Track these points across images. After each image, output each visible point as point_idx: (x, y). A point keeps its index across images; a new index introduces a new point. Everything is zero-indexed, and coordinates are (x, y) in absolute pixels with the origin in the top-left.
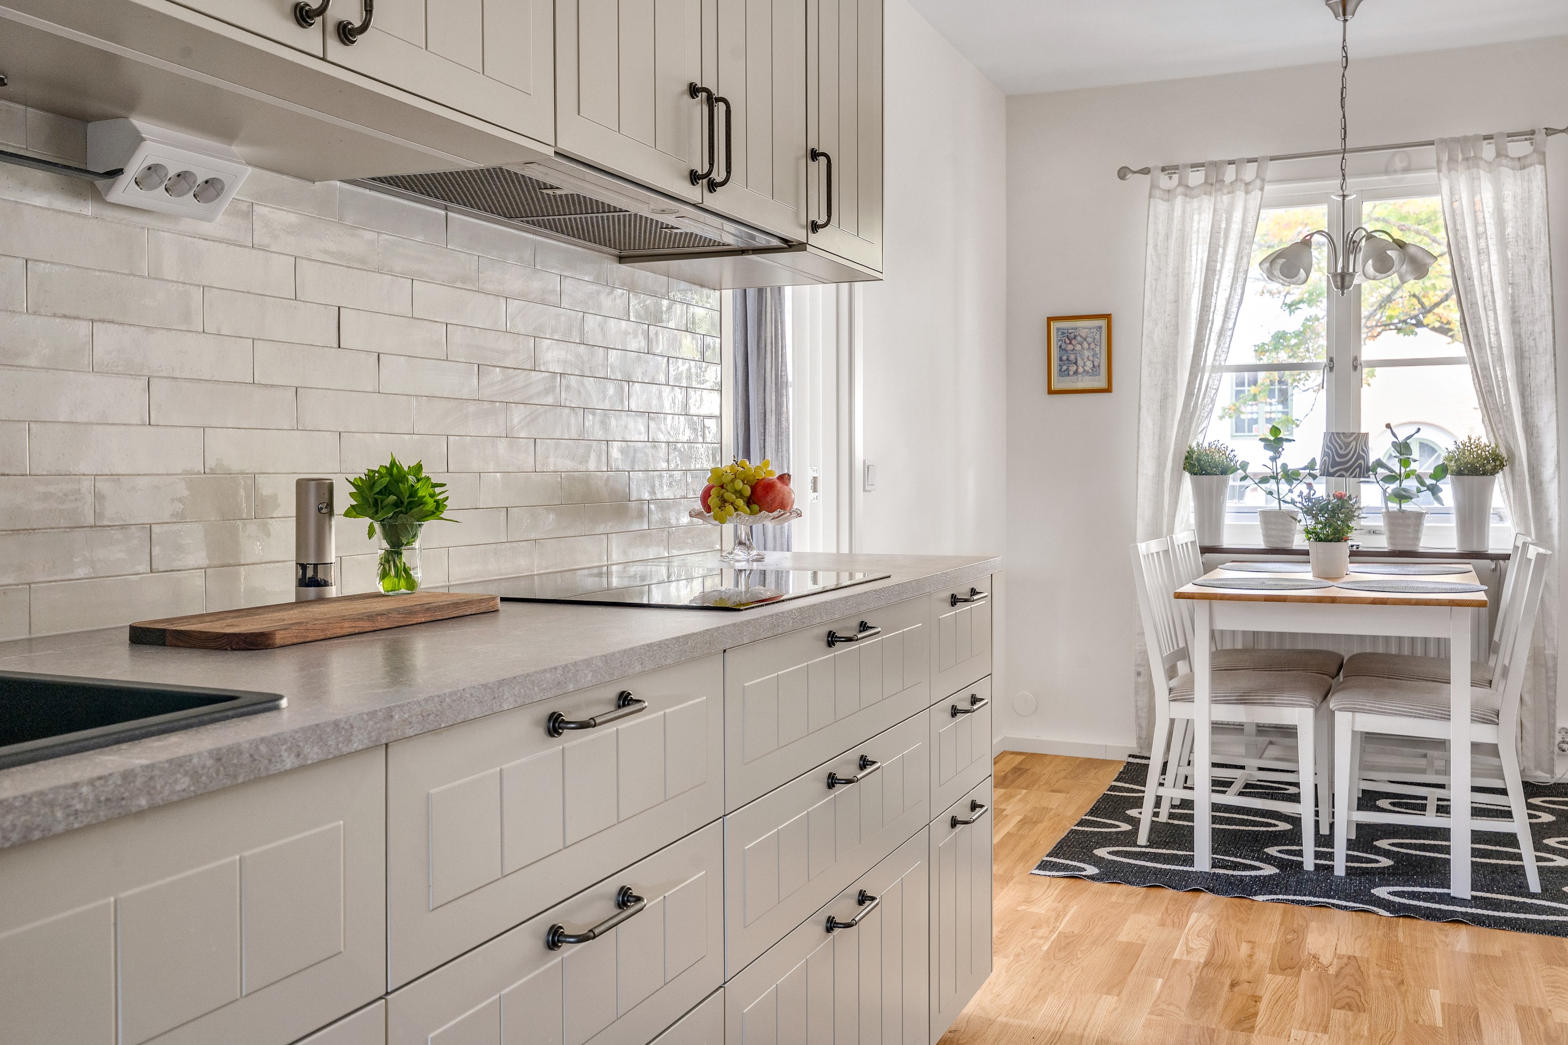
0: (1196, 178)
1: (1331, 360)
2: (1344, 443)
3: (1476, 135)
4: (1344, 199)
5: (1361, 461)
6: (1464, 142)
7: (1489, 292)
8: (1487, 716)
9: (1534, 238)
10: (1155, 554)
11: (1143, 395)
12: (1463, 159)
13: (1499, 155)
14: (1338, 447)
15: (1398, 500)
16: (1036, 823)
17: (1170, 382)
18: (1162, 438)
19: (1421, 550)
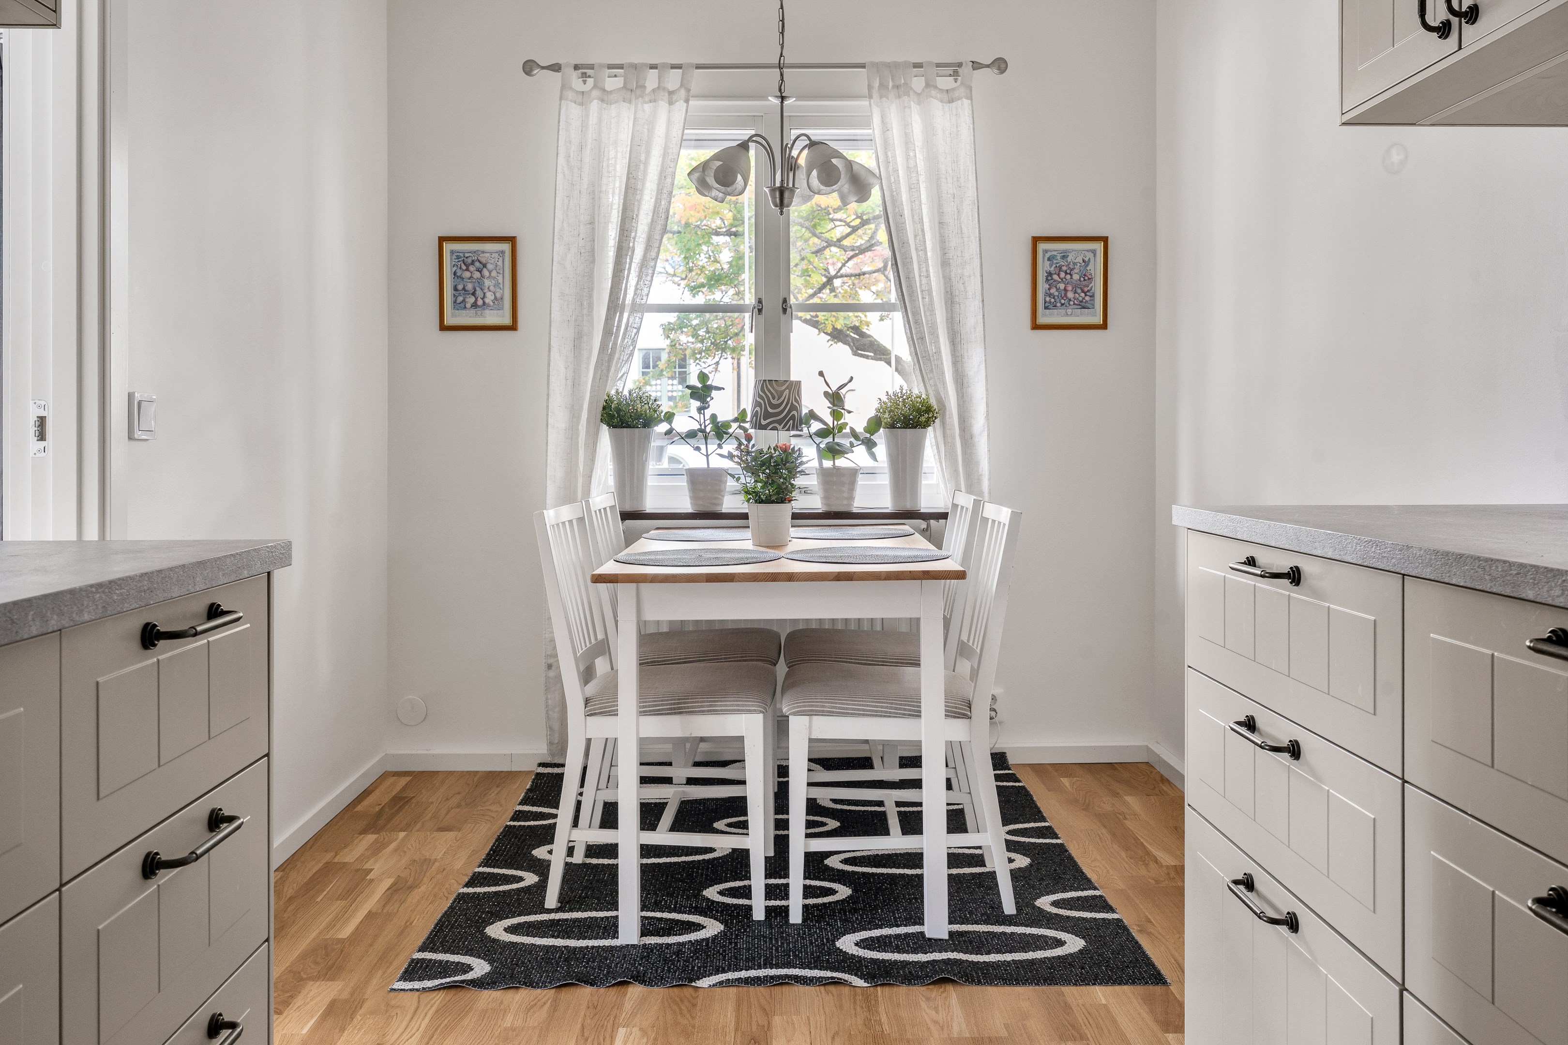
0: (613, 84)
1: (760, 301)
2: (776, 391)
3: (906, 62)
4: (782, 102)
5: (794, 412)
6: (894, 67)
7: (920, 230)
8: (959, 708)
9: (962, 176)
10: (567, 523)
11: (554, 333)
12: (893, 87)
13: (928, 85)
14: (770, 396)
15: (831, 455)
16: (411, 888)
17: (585, 318)
18: (575, 384)
19: (855, 511)
